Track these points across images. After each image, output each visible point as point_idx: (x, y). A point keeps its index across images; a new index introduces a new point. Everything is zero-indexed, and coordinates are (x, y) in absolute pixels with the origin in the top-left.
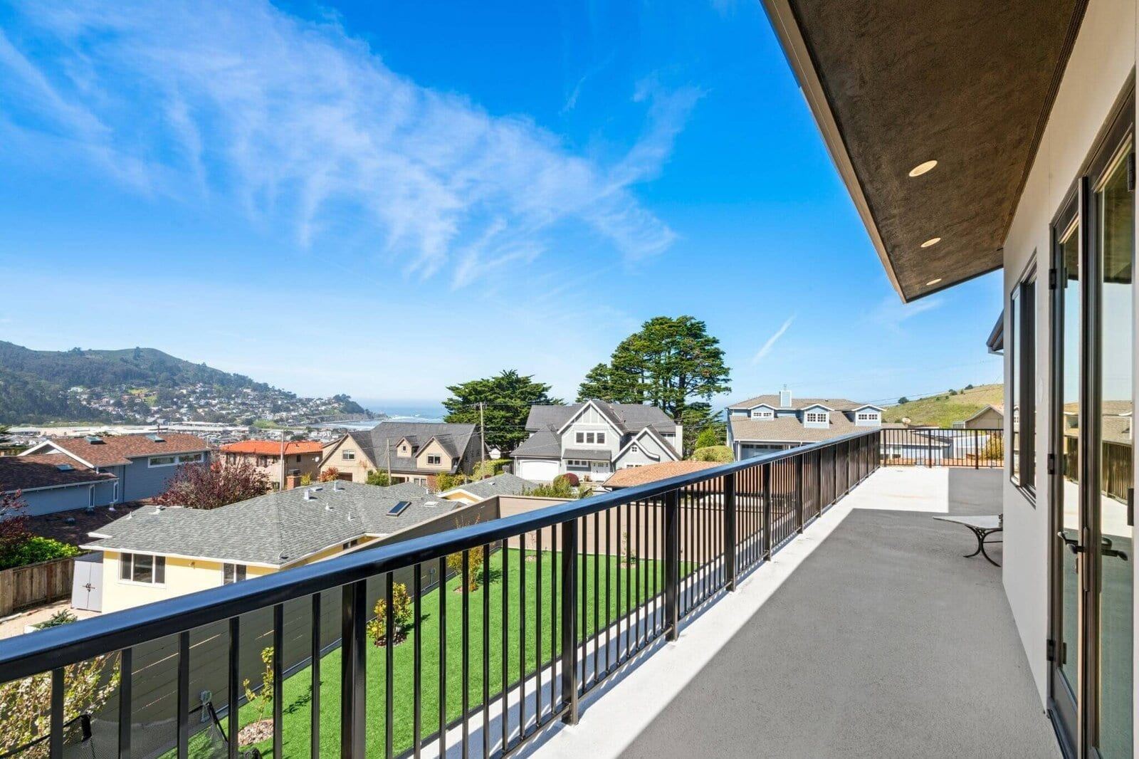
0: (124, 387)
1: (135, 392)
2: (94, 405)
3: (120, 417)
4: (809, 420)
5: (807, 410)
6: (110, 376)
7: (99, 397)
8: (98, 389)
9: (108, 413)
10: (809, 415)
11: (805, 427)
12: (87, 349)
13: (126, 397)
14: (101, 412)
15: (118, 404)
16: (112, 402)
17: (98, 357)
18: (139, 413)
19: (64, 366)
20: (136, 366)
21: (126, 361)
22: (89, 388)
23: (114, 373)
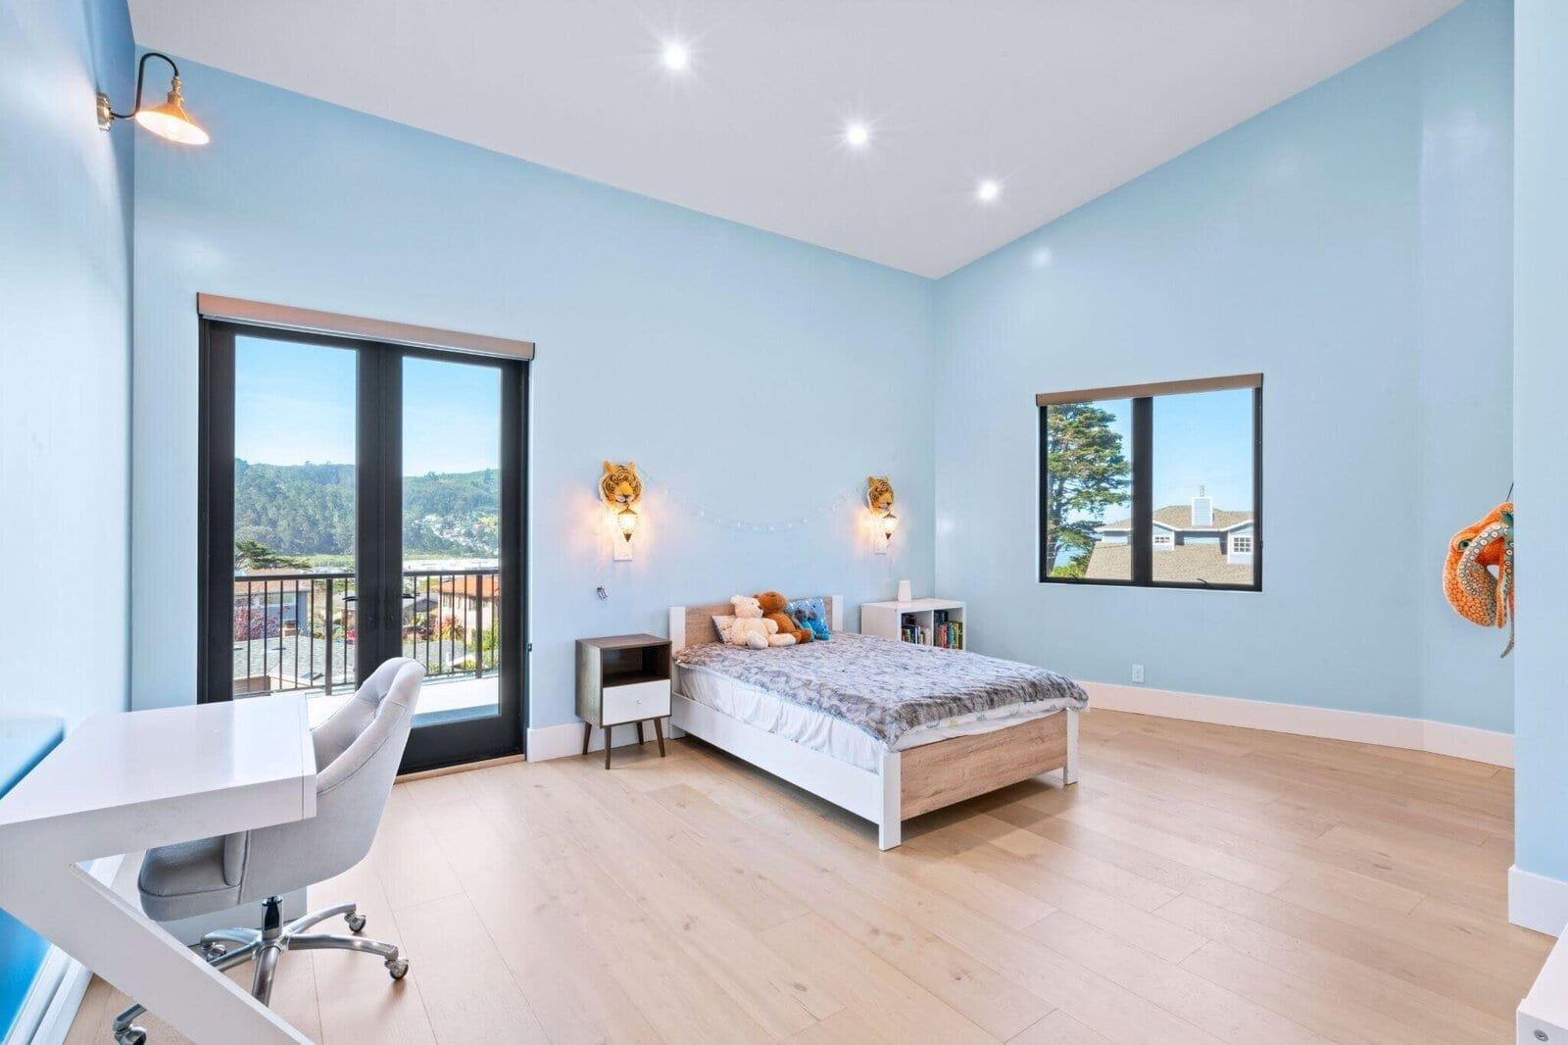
0: (474, 514)
1: (485, 520)
2: (446, 536)
3: (470, 550)
4: (1236, 550)
5: (1233, 531)
6: (461, 502)
7: (451, 525)
8: (450, 517)
9: (458, 545)
10: (1236, 539)
11: (1229, 562)
12: (441, 473)
13: (477, 526)
14: (452, 543)
15: (469, 534)
16: (463, 532)
17: (452, 482)
18: (488, 545)
19: (419, 492)
20: (487, 490)
21: (475, 484)
22: (443, 516)
23: (465, 500)
